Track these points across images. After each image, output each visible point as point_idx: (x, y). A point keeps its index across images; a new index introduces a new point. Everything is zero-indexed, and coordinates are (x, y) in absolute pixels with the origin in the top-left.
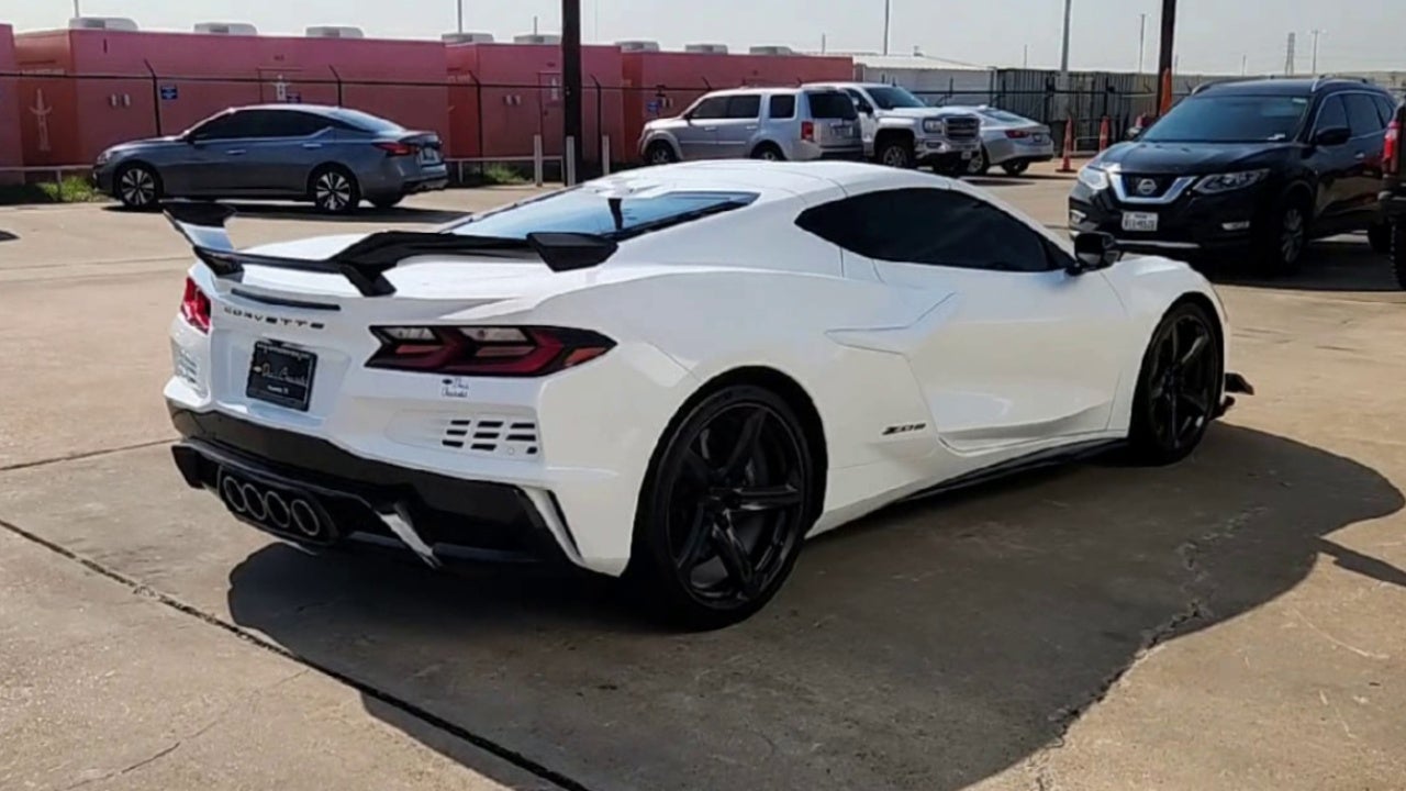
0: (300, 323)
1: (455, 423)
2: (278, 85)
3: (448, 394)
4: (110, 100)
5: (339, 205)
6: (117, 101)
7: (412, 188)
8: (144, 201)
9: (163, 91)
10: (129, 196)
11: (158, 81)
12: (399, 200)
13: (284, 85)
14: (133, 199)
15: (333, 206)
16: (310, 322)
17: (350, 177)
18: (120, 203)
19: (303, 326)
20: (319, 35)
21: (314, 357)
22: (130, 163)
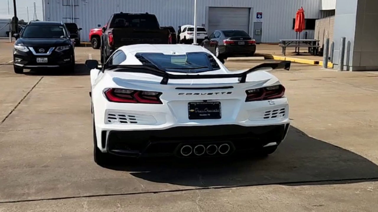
0: (223, 93)
1: (266, 112)
3: (271, 104)
16: (227, 92)
19: (224, 94)
21: (220, 103)
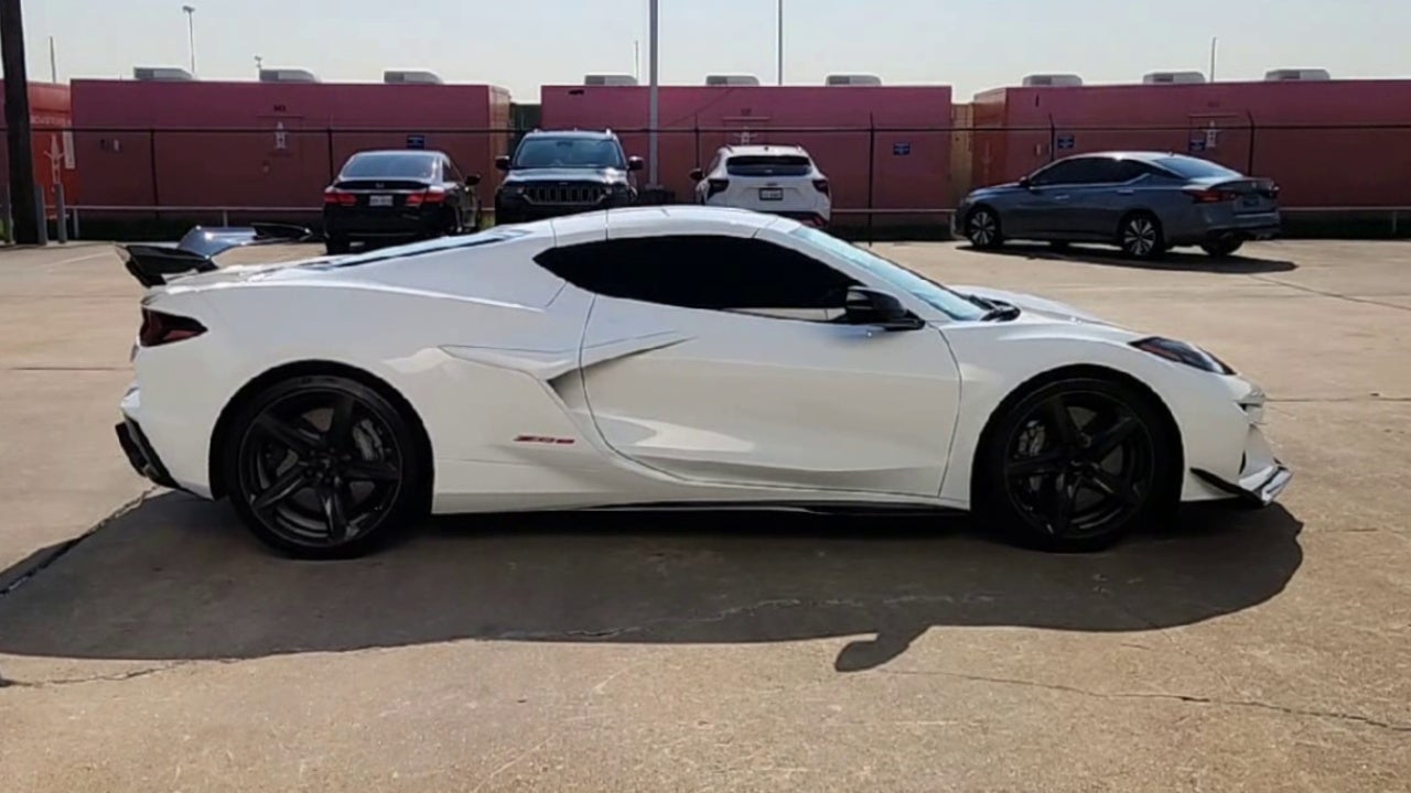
2: (1209, 131)
4: (1035, 150)
5: (1143, 251)
6: (1042, 149)
7: (1250, 235)
8: (986, 241)
9: (1060, 141)
10: (975, 237)
11: (1057, 133)
12: (1236, 247)
13: (1215, 131)
14: (979, 239)
15: (1138, 252)
17: (1157, 224)
18: (968, 243)
20: (1274, 79)
22: (981, 206)
